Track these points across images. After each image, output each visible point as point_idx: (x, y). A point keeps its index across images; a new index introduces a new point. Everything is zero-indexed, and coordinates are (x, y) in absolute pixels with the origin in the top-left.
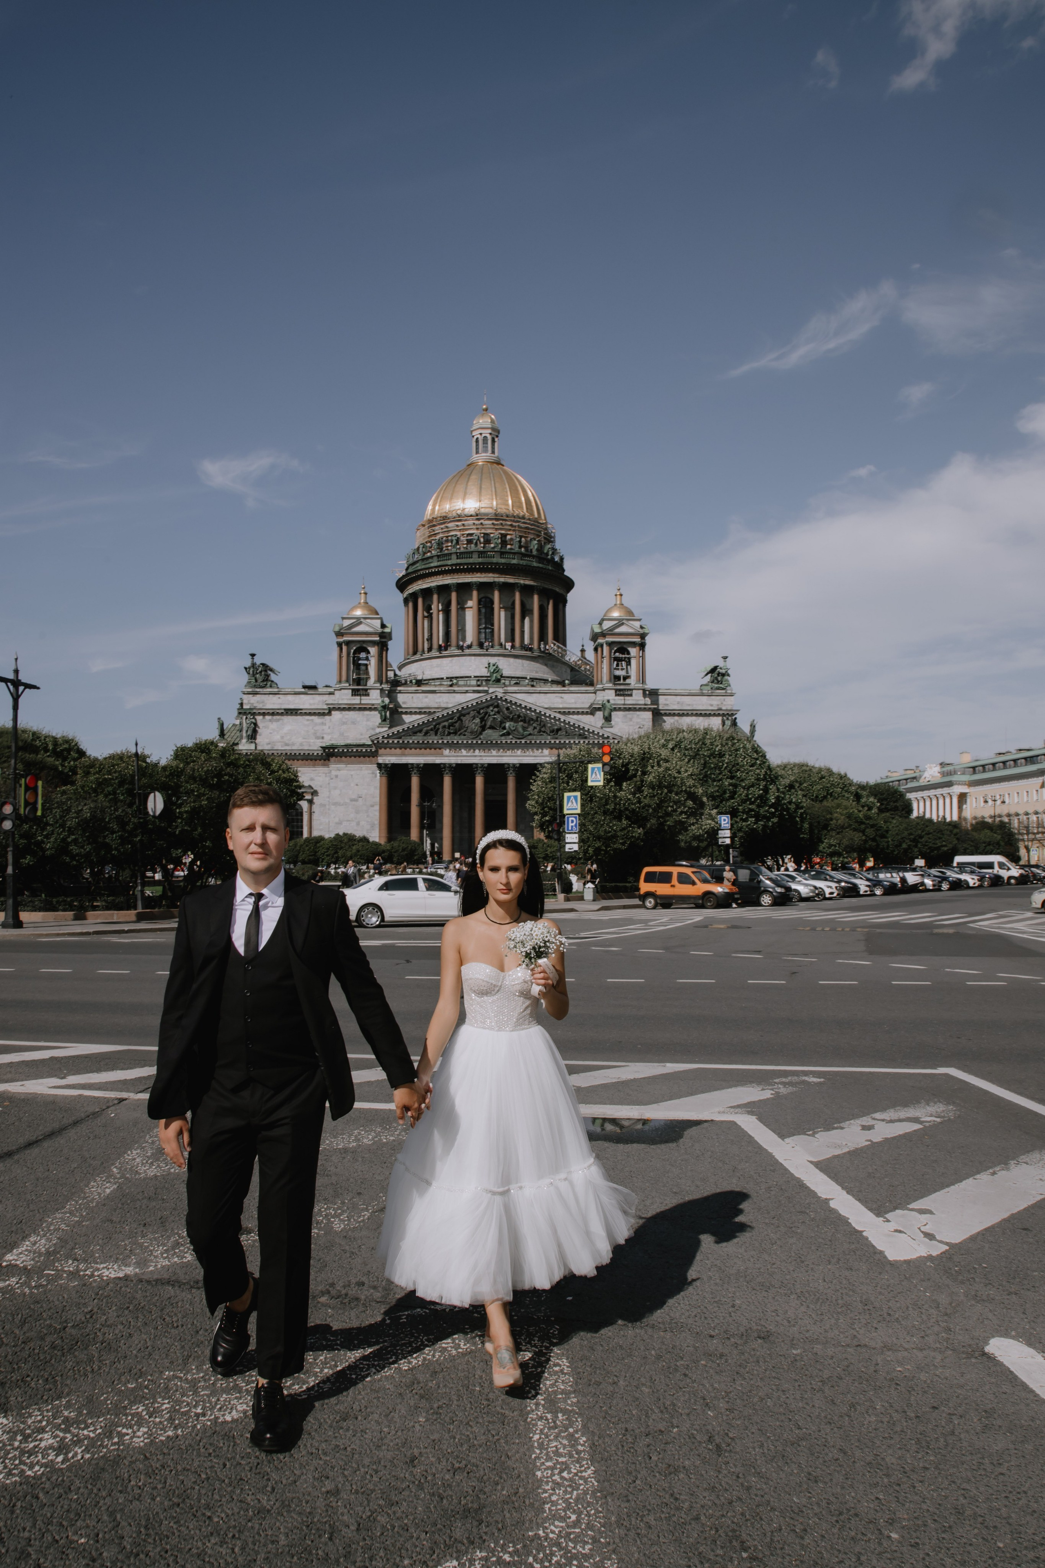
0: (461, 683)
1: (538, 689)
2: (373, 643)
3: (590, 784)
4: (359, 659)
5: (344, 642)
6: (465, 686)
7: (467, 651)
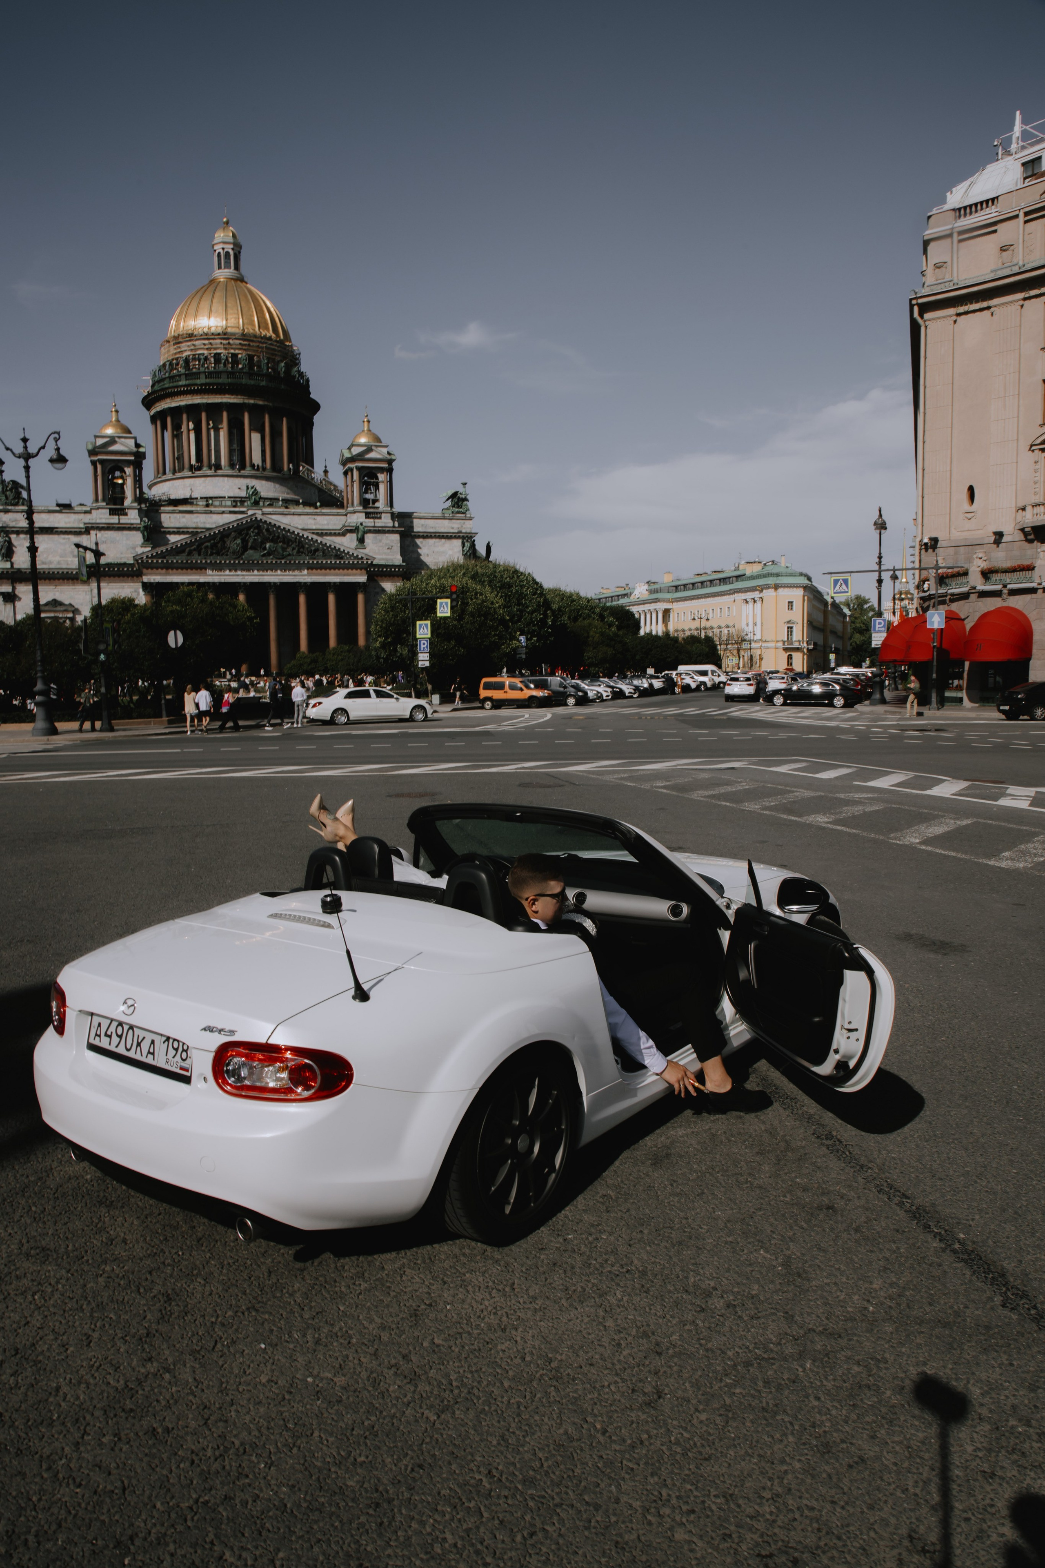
0: (217, 503)
1: (292, 510)
2: (128, 463)
3: (439, 615)
4: (114, 478)
5: (99, 460)
6: (221, 506)
7: (220, 472)
